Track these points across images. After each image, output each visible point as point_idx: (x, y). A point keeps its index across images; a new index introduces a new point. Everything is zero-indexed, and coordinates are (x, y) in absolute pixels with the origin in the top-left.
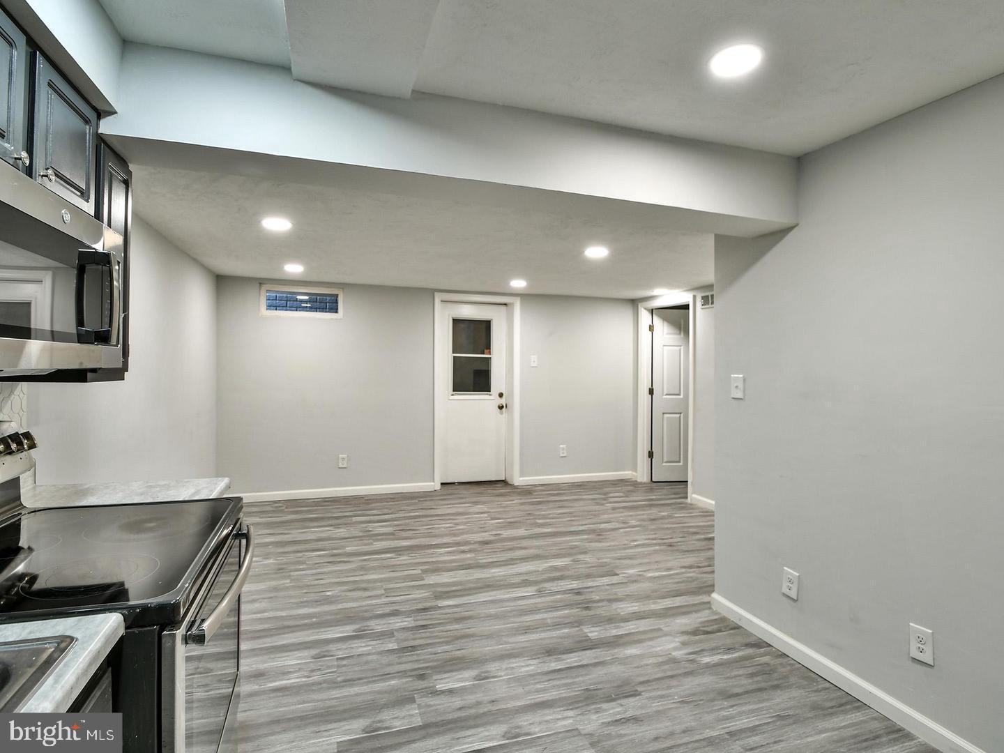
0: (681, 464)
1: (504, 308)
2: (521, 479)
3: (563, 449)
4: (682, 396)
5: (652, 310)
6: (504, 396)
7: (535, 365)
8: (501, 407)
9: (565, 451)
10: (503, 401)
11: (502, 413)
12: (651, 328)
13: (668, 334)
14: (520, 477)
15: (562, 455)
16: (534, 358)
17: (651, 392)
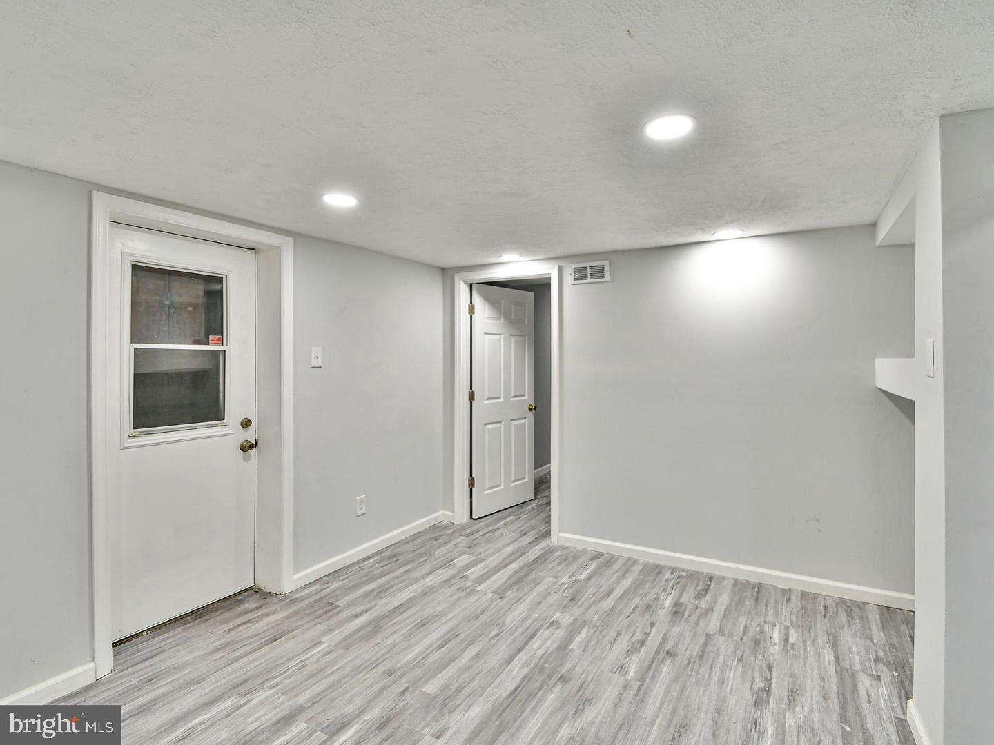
0: (502, 487)
1: (252, 254)
2: (295, 577)
3: (361, 502)
4: (502, 400)
5: (471, 284)
6: (252, 427)
7: (318, 363)
8: (246, 447)
9: (364, 506)
10: (250, 436)
11: (246, 459)
12: (471, 310)
13: (489, 318)
14: (294, 574)
15: (359, 512)
16: (317, 350)
17: (472, 396)
